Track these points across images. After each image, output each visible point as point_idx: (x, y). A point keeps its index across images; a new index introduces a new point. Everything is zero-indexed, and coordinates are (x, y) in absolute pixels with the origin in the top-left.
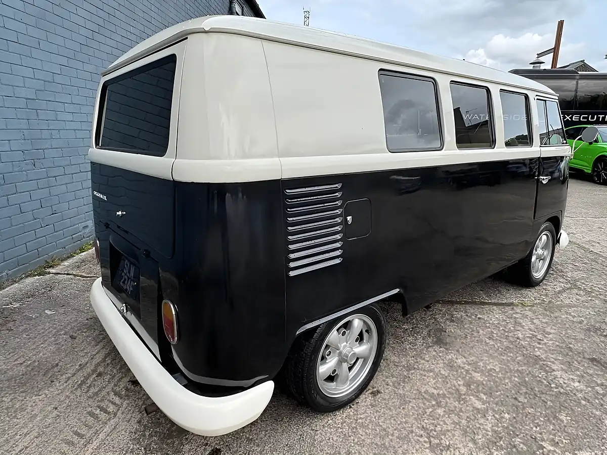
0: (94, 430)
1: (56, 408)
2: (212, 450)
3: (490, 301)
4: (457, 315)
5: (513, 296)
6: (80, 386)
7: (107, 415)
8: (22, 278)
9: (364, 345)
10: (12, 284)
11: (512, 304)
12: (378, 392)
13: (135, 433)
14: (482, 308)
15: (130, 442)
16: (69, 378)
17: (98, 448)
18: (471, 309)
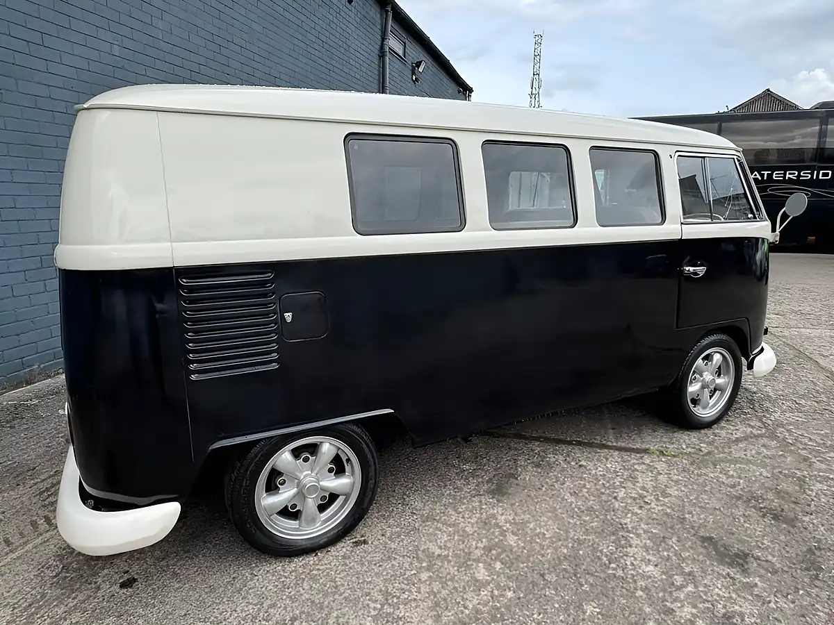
0: (25, 539)
1: (4, 513)
2: (128, 579)
3: (614, 444)
4: (551, 458)
5: (657, 439)
6: (41, 493)
7: (48, 527)
8: (58, 374)
9: (346, 478)
10: (44, 380)
11: (646, 451)
12: (365, 542)
13: (64, 549)
14: (599, 452)
15: (53, 558)
16: (35, 484)
17: (18, 558)
18: (577, 452)
